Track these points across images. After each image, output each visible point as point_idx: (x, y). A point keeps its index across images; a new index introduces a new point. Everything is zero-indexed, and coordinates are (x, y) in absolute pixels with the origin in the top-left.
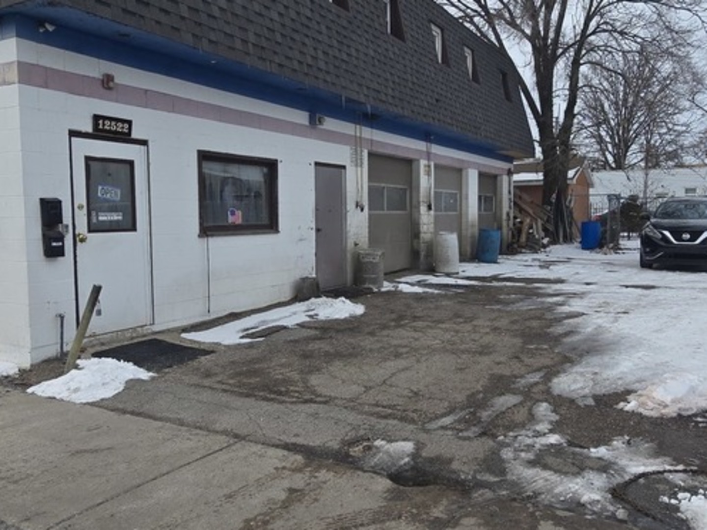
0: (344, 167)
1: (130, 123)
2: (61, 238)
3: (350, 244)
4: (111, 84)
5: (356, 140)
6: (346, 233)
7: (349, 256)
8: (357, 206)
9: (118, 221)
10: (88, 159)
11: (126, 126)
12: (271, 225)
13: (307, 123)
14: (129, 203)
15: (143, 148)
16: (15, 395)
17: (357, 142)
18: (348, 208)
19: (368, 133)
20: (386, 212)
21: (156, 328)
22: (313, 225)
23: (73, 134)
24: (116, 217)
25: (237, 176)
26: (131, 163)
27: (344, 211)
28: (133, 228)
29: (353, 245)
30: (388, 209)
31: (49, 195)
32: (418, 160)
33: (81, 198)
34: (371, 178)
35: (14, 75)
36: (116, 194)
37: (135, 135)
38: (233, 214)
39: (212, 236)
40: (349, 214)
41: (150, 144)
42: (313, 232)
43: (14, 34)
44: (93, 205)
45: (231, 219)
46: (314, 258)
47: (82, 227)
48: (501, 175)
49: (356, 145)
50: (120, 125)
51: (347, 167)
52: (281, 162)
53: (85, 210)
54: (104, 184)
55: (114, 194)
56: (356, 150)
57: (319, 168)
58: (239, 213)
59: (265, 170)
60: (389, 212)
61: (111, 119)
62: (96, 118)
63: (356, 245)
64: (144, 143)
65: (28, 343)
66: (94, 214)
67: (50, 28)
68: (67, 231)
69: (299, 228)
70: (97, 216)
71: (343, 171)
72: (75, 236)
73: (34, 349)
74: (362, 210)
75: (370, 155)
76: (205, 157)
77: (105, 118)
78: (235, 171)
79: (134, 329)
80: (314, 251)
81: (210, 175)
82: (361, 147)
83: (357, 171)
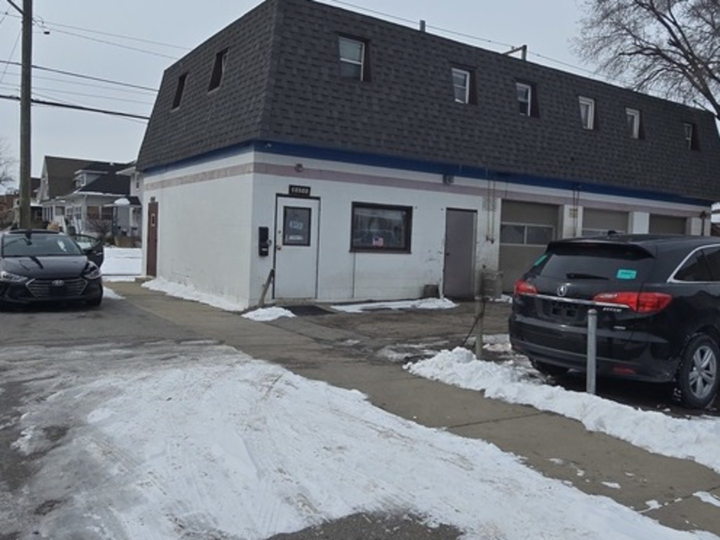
0: (476, 211)
1: (309, 188)
2: (267, 247)
3: (478, 267)
4: (300, 169)
5: (489, 193)
6: (475, 257)
7: (477, 275)
8: (487, 239)
9: (300, 241)
10: (286, 208)
11: (307, 190)
12: (406, 248)
13: (441, 181)
14: (307, 230)
15: (317, 201)
16: (236, 316)
17: (490, 194)
18: (478, 240)
19: (501, 186)
20: (525, 245)
21: (317, 301)
22: (443, 250)
23: (278, 195)
24: (299, 238)
25: (382, 217)
26: (310, 210)
27: (474, 243)
28: (308, 244)
29: (481, 267)
30: (528, 243)
31: (264, 225)
32: (563, 206)
33: (280, 227)
34: (503, 219)
35: (252, 169)
36: (300, 226)
37: (312, 194)
38: (376, 240)
39: (359, 252)
40: (478, 245)
41: (322, 200)
42: (443, 256)
43: (253, 148)
44: (286, 230)
45: (374, 243)
46: (442, 273)
47: (280, 242)
48: (690, 218)
49: (489, 196)
50: (304, 190)
51: (479, 212)
52: (416, 208)
53: (282, 234)
54: (294, 220)
55: (299, 226)
56: (489, 200)
57: (450, 212)
58: (381, 240)
59: (404, 213)
60: (529, 246)
61: (299, 187)
62: (291, 187)
63: (484, 267)
64: (318, 198)
65: (248, 296)
66: (287, 236)
67: (269, 145)
68: (271, 244)
69: (430, 251)
70: (288, 237)
71: (475, 214)
72: (275, 247)
73: (251, 300)
74: (493, 242)
75: (503, 201)
76: (356, 205)
77: (295, 187)
78: (380, 214)
79: (305, 299)
80: (442, 268)
81: (362, 216)
82: (494, 197)
83: (488, 214)
